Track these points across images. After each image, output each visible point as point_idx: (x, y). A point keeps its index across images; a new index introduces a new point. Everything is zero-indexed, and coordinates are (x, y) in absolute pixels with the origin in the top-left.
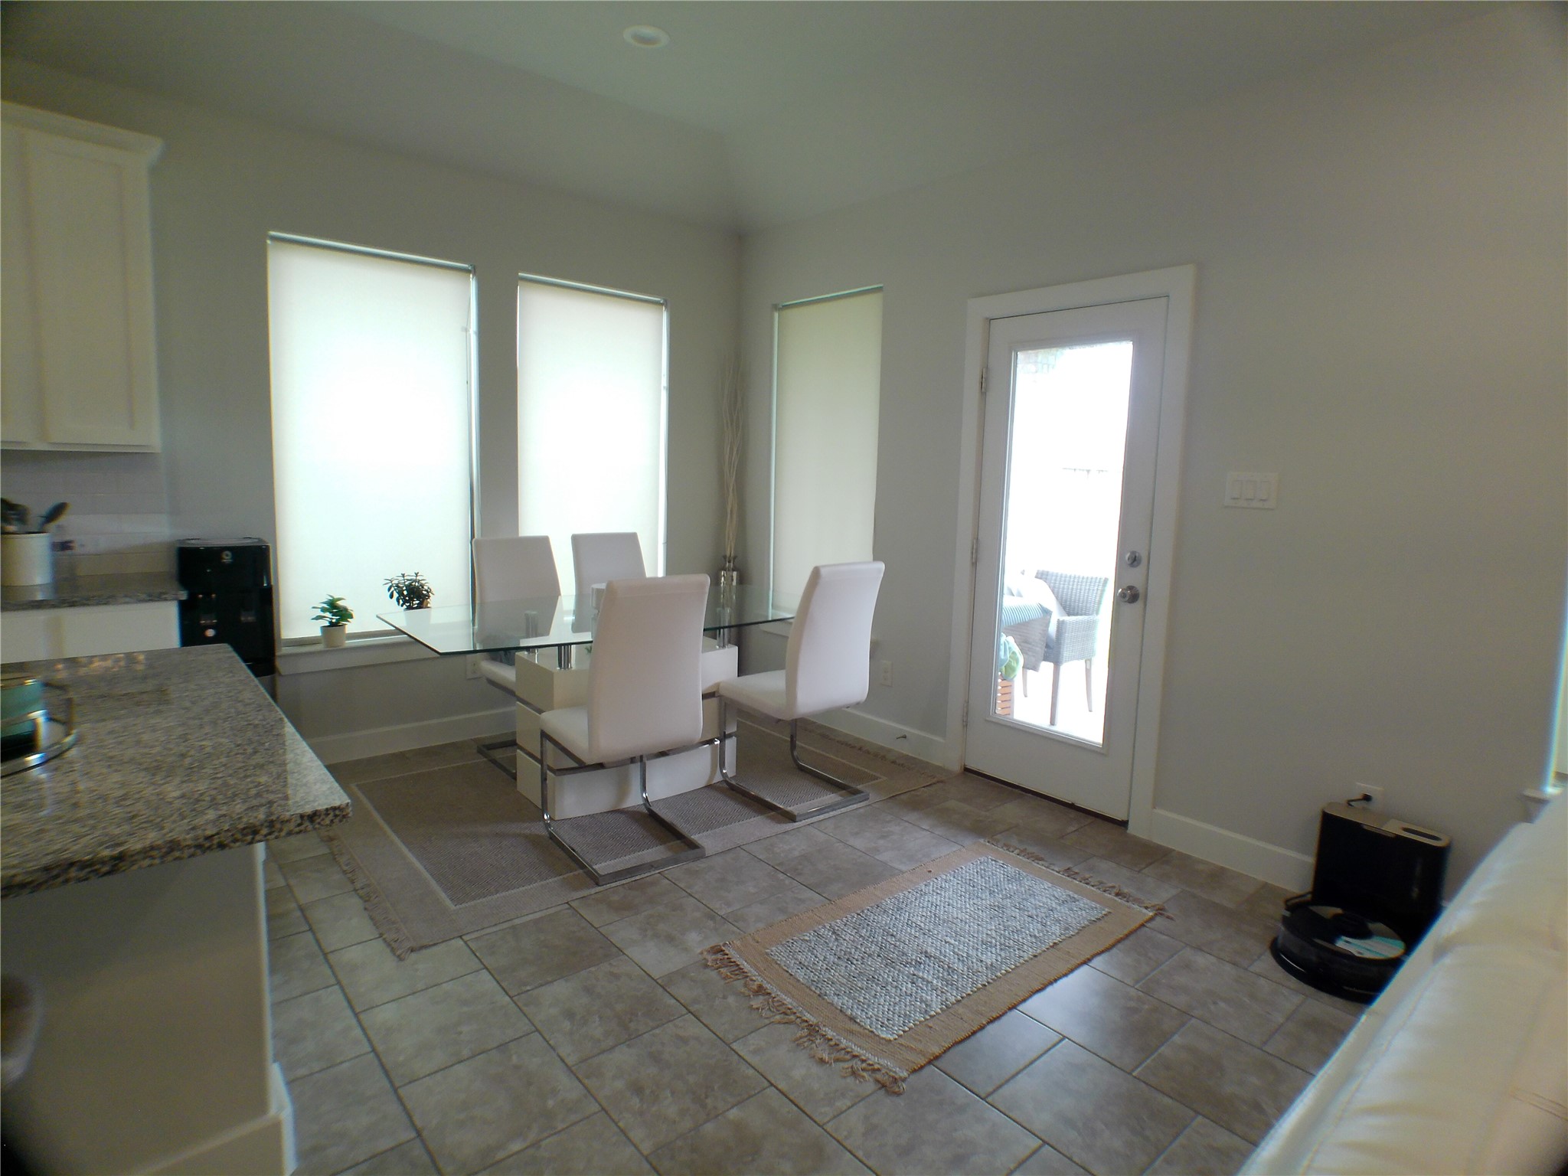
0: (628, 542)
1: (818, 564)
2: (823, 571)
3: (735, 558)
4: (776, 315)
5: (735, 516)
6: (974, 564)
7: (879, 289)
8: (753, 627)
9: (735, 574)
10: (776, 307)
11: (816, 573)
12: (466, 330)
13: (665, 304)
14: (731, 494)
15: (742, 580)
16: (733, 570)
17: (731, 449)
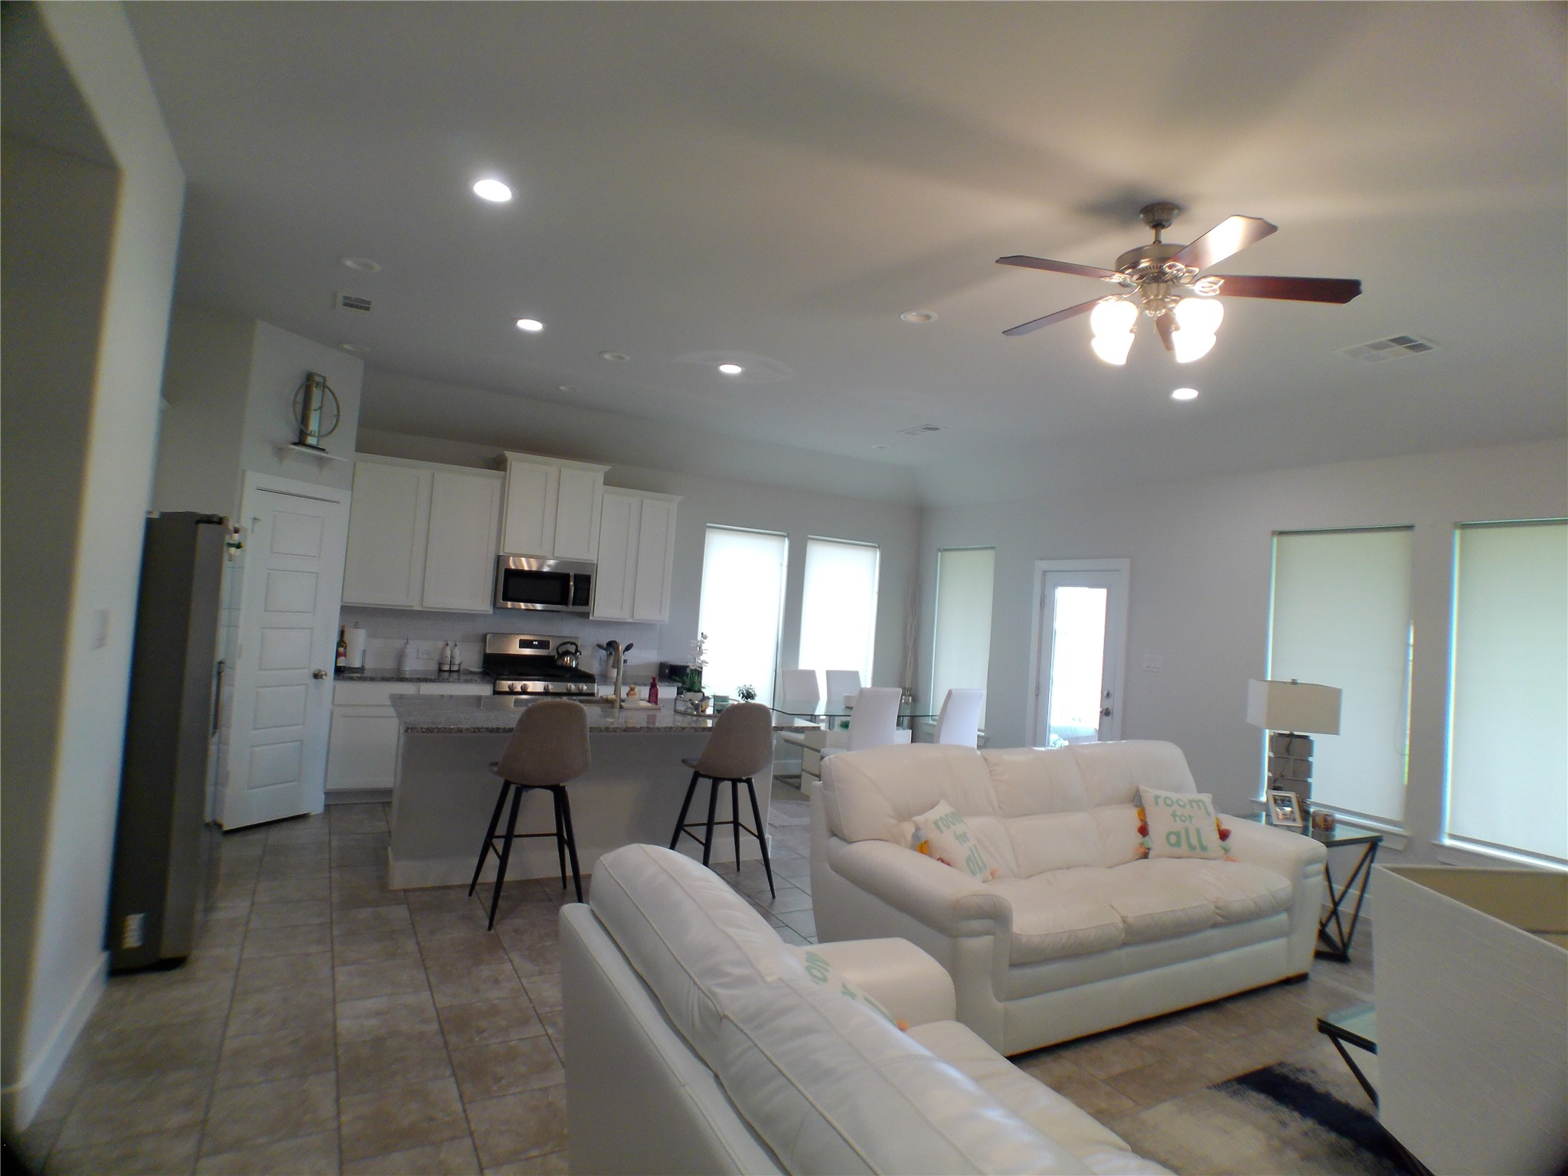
0: (855, 675)
1: (951, 688)
2: (953, 692)
3: (911, 689)
4: (940, 554)
5: (912, 664)
6: (1037, 695)
7: (992, 548)
8: (922, 718)
9: (910, 698)
10: (939, 550)
11: (950, 693)
12: (782, 565)
13: (879, 547)
14: (910, 653)
15: (914, 700)
16: (910, 696)
17: (911, 627)
